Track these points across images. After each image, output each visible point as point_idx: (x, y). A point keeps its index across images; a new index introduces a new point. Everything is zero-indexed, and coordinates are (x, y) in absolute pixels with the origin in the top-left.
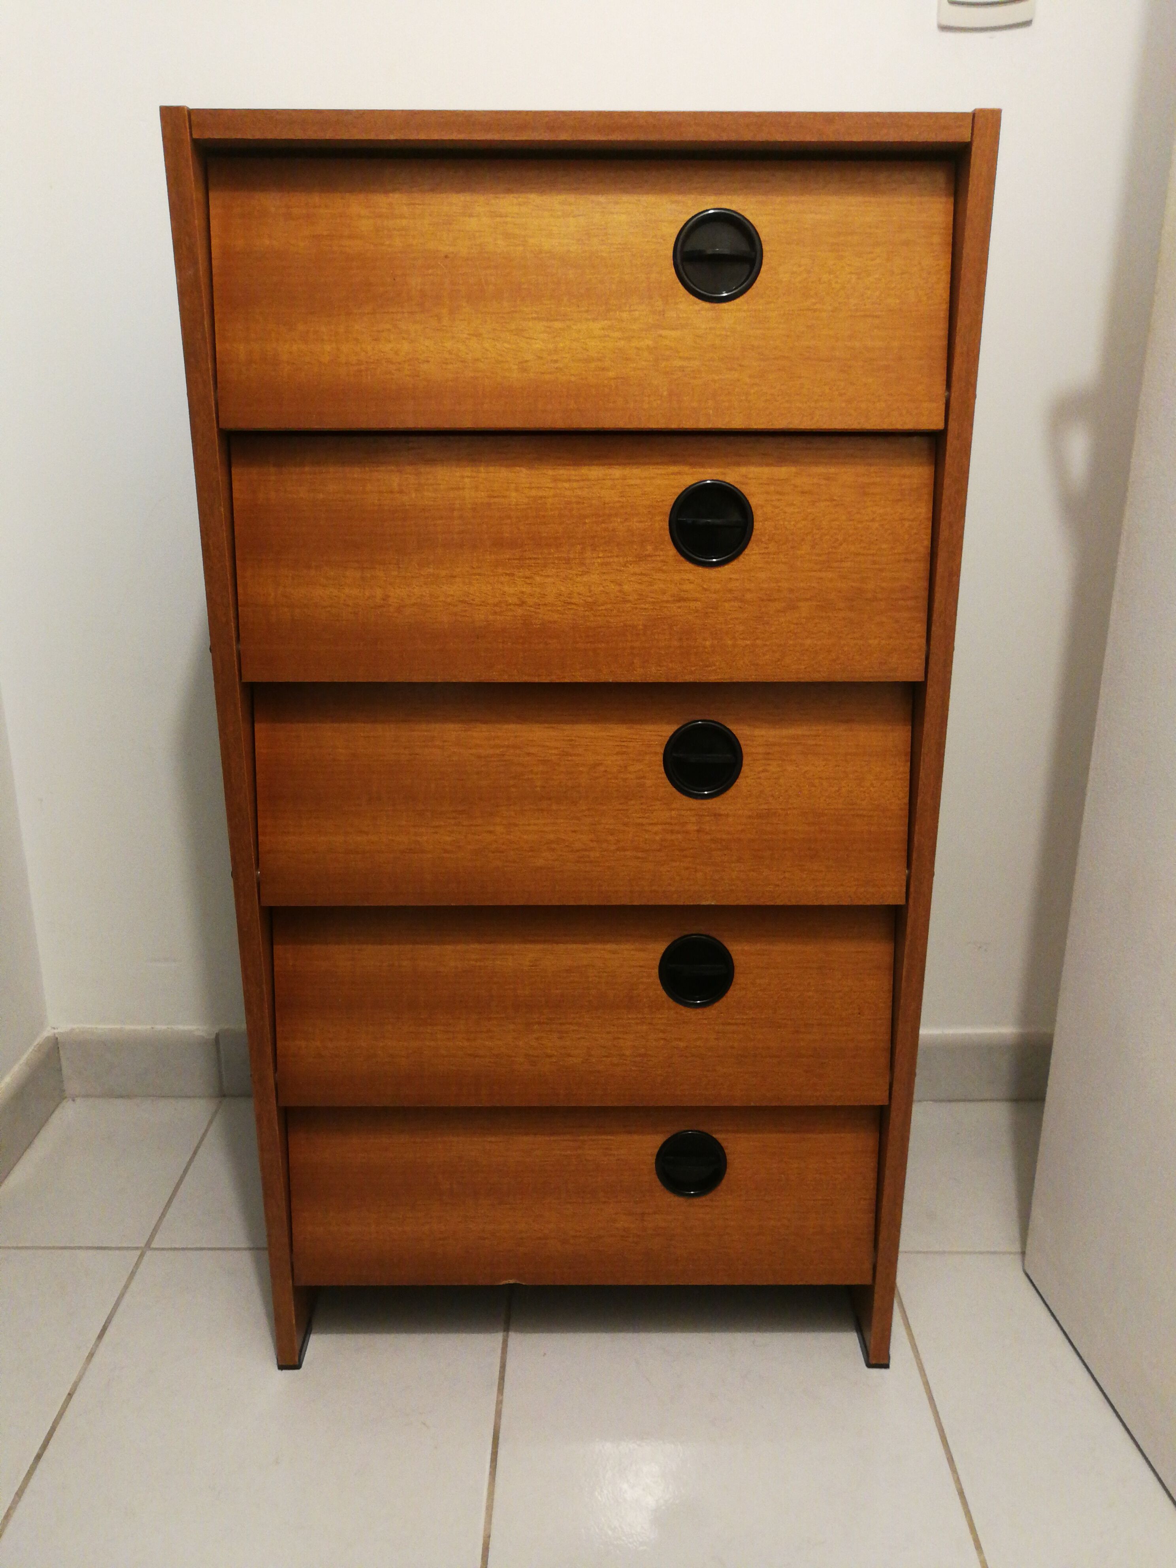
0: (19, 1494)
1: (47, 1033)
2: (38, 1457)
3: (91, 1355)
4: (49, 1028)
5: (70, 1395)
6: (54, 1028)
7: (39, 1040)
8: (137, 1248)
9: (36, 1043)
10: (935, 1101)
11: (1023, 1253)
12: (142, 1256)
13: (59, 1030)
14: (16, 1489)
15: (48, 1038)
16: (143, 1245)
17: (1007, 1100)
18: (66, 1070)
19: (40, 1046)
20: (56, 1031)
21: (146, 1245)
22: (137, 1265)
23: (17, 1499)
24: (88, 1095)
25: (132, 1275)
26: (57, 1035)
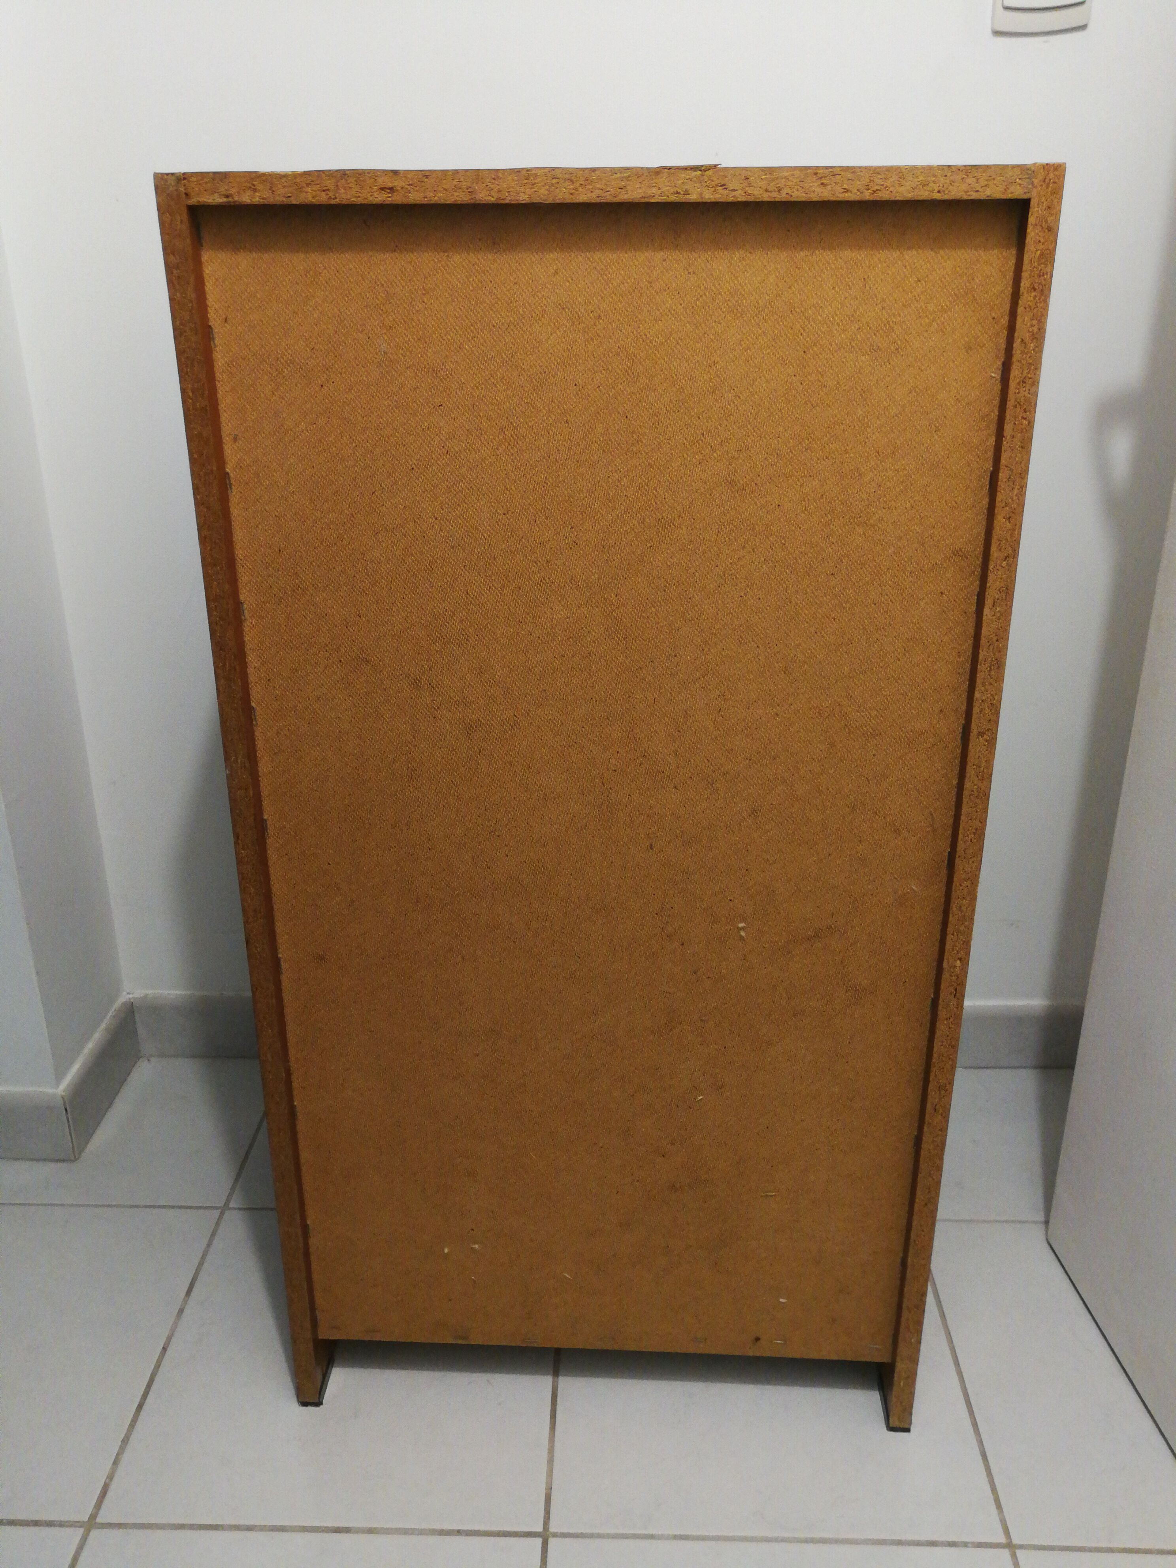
0: (126, 1441)
1: (124, 998)
2: (140, 1407)
3: (181, 1311)
4: (124, 993)
5: (165, 1349)
6: (130, 993)
7: (117, 1005)
8: (217, 1208)
9: (113, 1009)
11: (1047, 1222)
12: (221, 1216)
13: (134, 996)
14: (123, 1436)
15: (124, 1004)
16: (222, 1204)
17: (1035, 1067)
18: (142, 1031)
19: (118, 1012)
20: (131, 996)
21: (224, 1205)
22: (218, 1224)
23: (123, 1445)
24: (162, 1055)
25: (213, 1234)
26: (132, 1001)
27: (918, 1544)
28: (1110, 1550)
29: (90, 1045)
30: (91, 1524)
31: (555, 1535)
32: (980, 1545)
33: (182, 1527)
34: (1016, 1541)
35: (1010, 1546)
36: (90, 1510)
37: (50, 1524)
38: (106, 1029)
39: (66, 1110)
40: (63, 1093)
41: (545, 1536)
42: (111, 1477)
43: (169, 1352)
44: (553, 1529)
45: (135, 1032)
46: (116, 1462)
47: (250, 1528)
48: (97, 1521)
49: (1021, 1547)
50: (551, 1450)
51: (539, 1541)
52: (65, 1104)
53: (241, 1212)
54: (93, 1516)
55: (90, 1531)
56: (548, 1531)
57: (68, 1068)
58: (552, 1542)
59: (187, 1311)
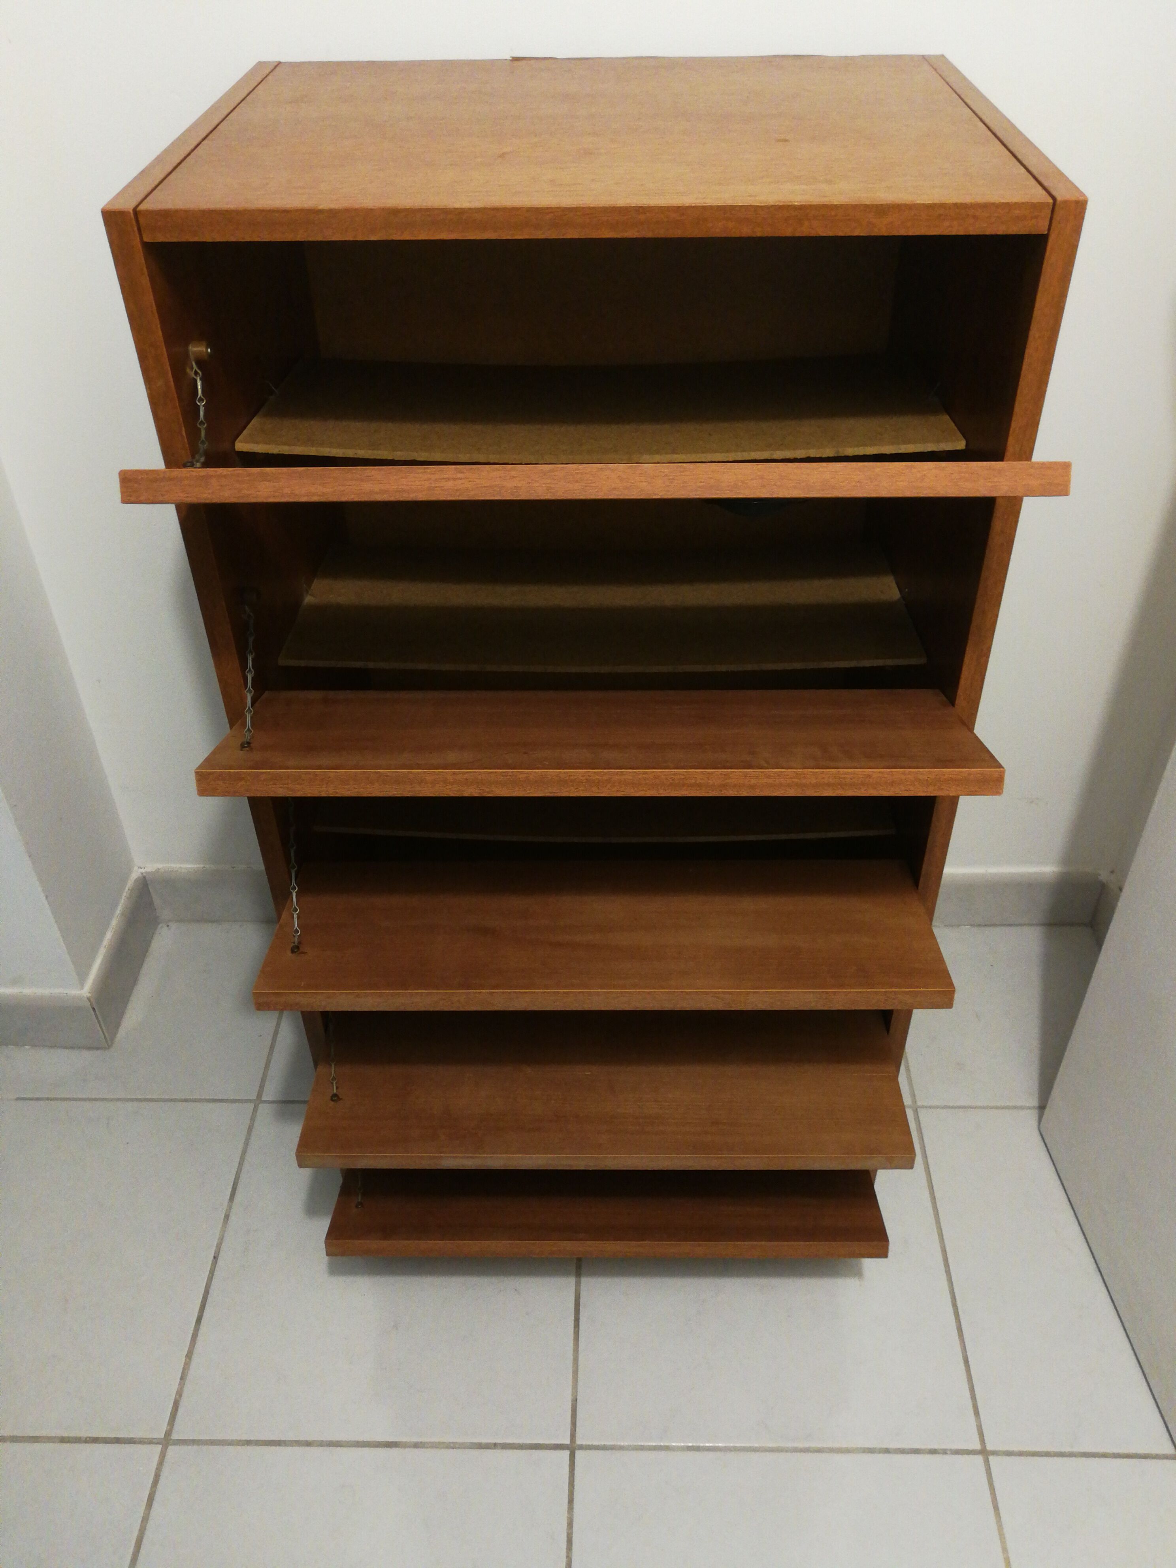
0: (190, 1355)
1: (135, 875)
2: (199, 1320)
3: (227, 1217)
4: (136, 868)
6: (141, 868)
7: (130, 884)
8: (250, 1101)
9: (127, 888)
10: (972, 925)
12: (255, 1110)
13: (145, 870)
14: (186, 1350)
15: (136, 880)
16: (254, 1097)
18: (157, 902)
19: (132, 890)
20: (143, 870)
21: (257, 1098)
22: (253, 1119)
23: (188, 1360)
24: (181, 921)
25: (250, 1129)
26: (144, 875)
27: (903, 1451)
28: (1071, 1455)
29: (109, 936)
30: (167, 1441)
31: (581, 1447)
32: (957, 1452)
33: (248, 1443)
34: (989, 1447)
35: (984, 1452)
36: (164, 1427)
37: (131, 1441)
38: (122, 914)
39: (94, 1009)
40: (89, 995)
41: (572, 1449)
42: (180, 1393)
43: (220, 1262)
44: (579, 1442)
45: (151, 903)
46: (183, 1378)
47: (308, 1444)
48: (172, 1438)
49: (995, 1453)
50: (576, 1360)
51: (567, 1453)
52: (91, 1004)
53: (275, 1105)
54: (168, 1433)
55: (167, 1448)
56: (575, 1442)
57: (89, 966)
58: (579, 1454)
59: (233, 1217)
